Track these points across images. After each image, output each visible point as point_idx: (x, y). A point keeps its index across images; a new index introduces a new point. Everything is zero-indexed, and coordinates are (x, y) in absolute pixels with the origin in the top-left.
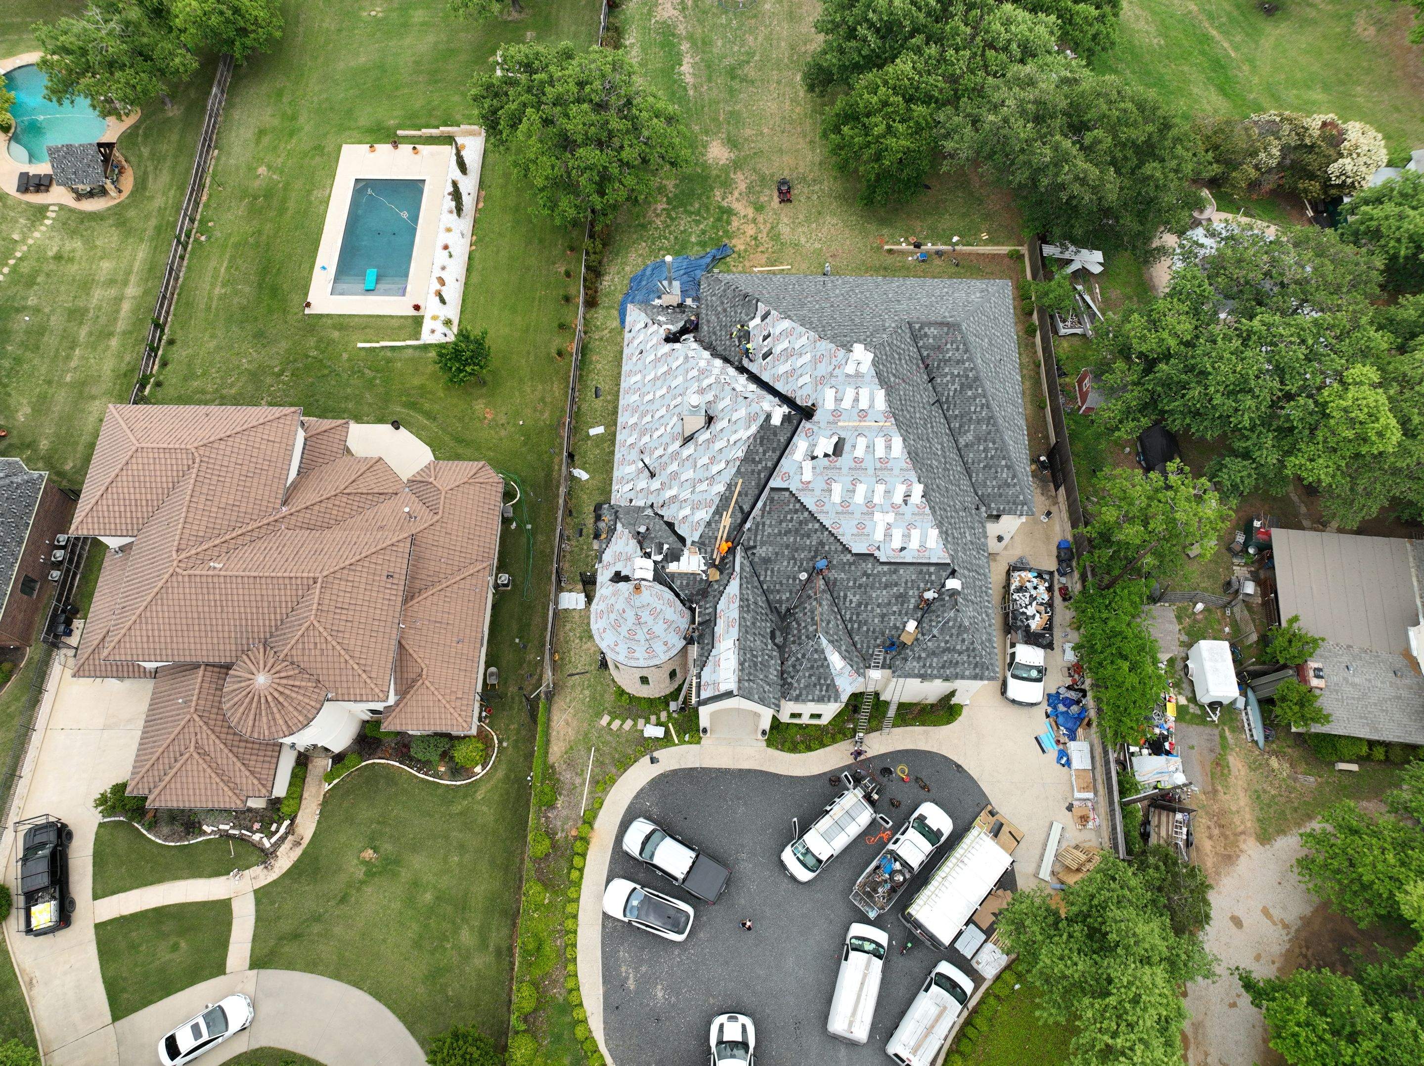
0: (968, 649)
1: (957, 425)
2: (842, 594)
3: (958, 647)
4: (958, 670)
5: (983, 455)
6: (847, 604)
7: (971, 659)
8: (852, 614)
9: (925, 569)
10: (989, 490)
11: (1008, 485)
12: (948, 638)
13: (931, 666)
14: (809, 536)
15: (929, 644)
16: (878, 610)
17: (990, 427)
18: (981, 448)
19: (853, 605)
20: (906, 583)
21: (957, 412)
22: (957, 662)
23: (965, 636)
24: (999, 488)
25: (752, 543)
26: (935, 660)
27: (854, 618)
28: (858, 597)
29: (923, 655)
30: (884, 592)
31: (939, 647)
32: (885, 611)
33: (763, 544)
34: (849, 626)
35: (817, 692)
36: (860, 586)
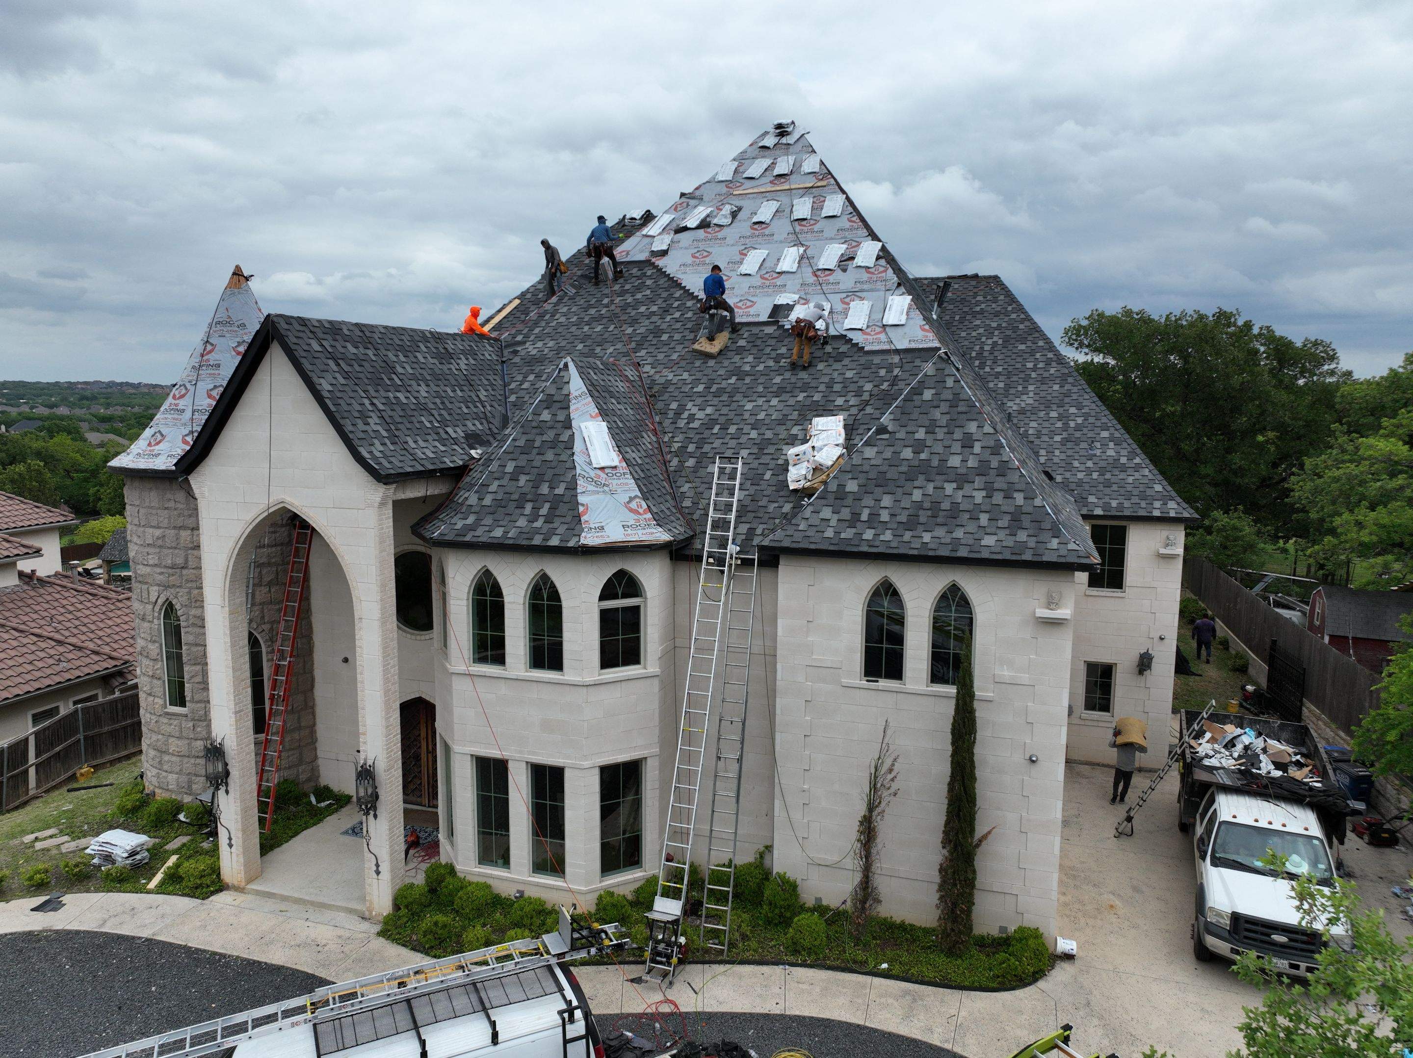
0: (983, 469)
1: (1001, 385)
2: (674, 406)
3: (955, 461)
4: (959, 533)
5: (1059, 424)
6: (682, 423)
7: (998, 498)
8: (689, 440)
9: (877, 360)
10: (1080, 475)
11: (1123, 469)
12: (921, 434)
13: (874, 516)
14: (634, 322)
15: (870, 452)
16: (754, 434)
17: (1067, 387)
18: (1054, 414)
19: (696, 424)
20: (829, 386)
21: (999, 369)
22: (955, 512)
23: (972, 427)
24: (1102, 471)
25: (519, 338)
26: (887, 501)
27: (691, 448)
28: (709, 410)
29: (852, 486)
30: (774, 402)
31: (895, 461)
32: (769, 434)
33: (539, 338)
34: (675, 462)
35: (522, 522)
36: (721, 392)
